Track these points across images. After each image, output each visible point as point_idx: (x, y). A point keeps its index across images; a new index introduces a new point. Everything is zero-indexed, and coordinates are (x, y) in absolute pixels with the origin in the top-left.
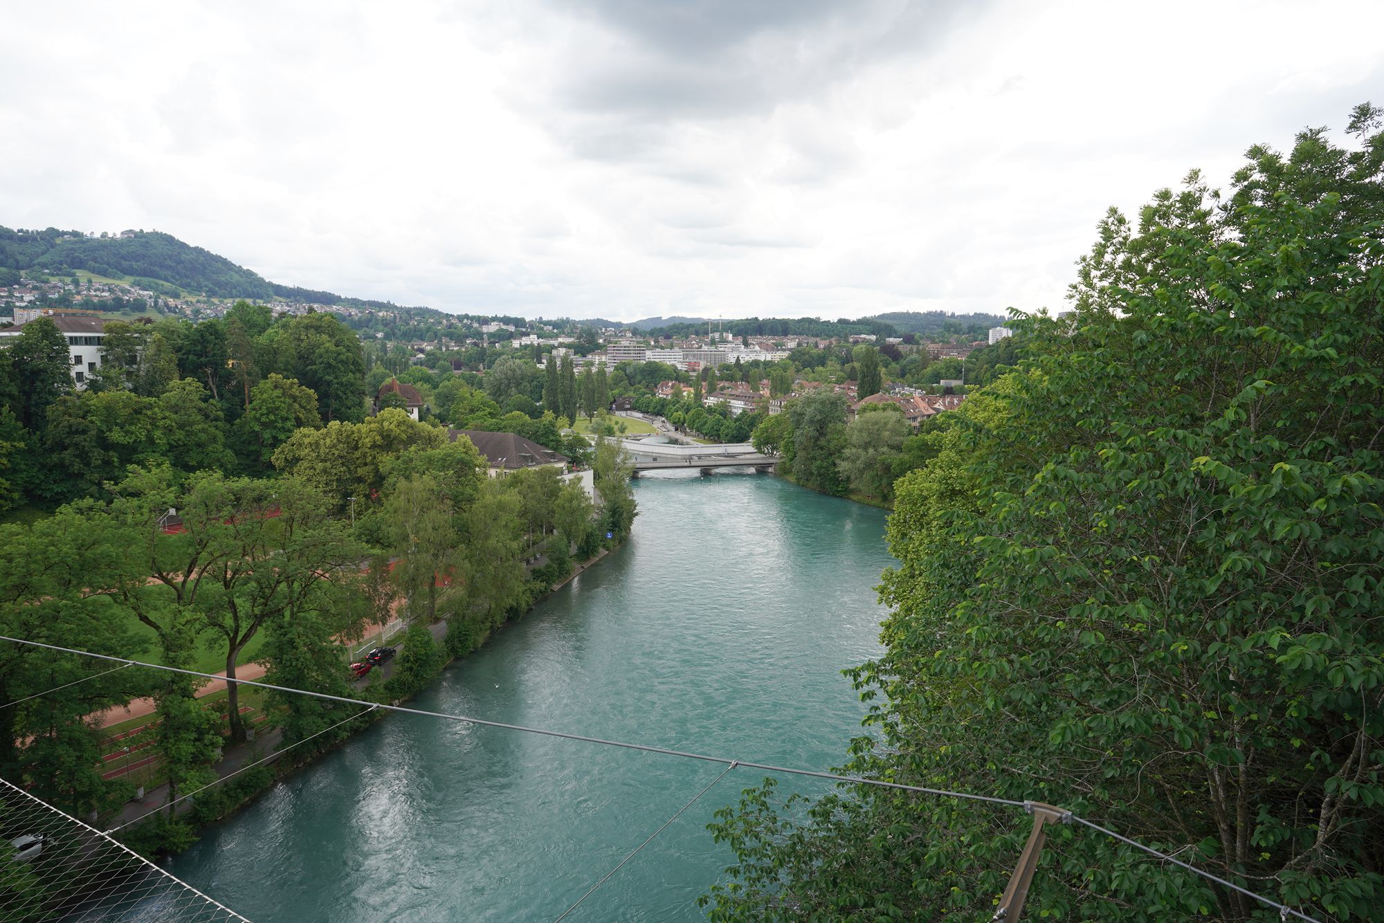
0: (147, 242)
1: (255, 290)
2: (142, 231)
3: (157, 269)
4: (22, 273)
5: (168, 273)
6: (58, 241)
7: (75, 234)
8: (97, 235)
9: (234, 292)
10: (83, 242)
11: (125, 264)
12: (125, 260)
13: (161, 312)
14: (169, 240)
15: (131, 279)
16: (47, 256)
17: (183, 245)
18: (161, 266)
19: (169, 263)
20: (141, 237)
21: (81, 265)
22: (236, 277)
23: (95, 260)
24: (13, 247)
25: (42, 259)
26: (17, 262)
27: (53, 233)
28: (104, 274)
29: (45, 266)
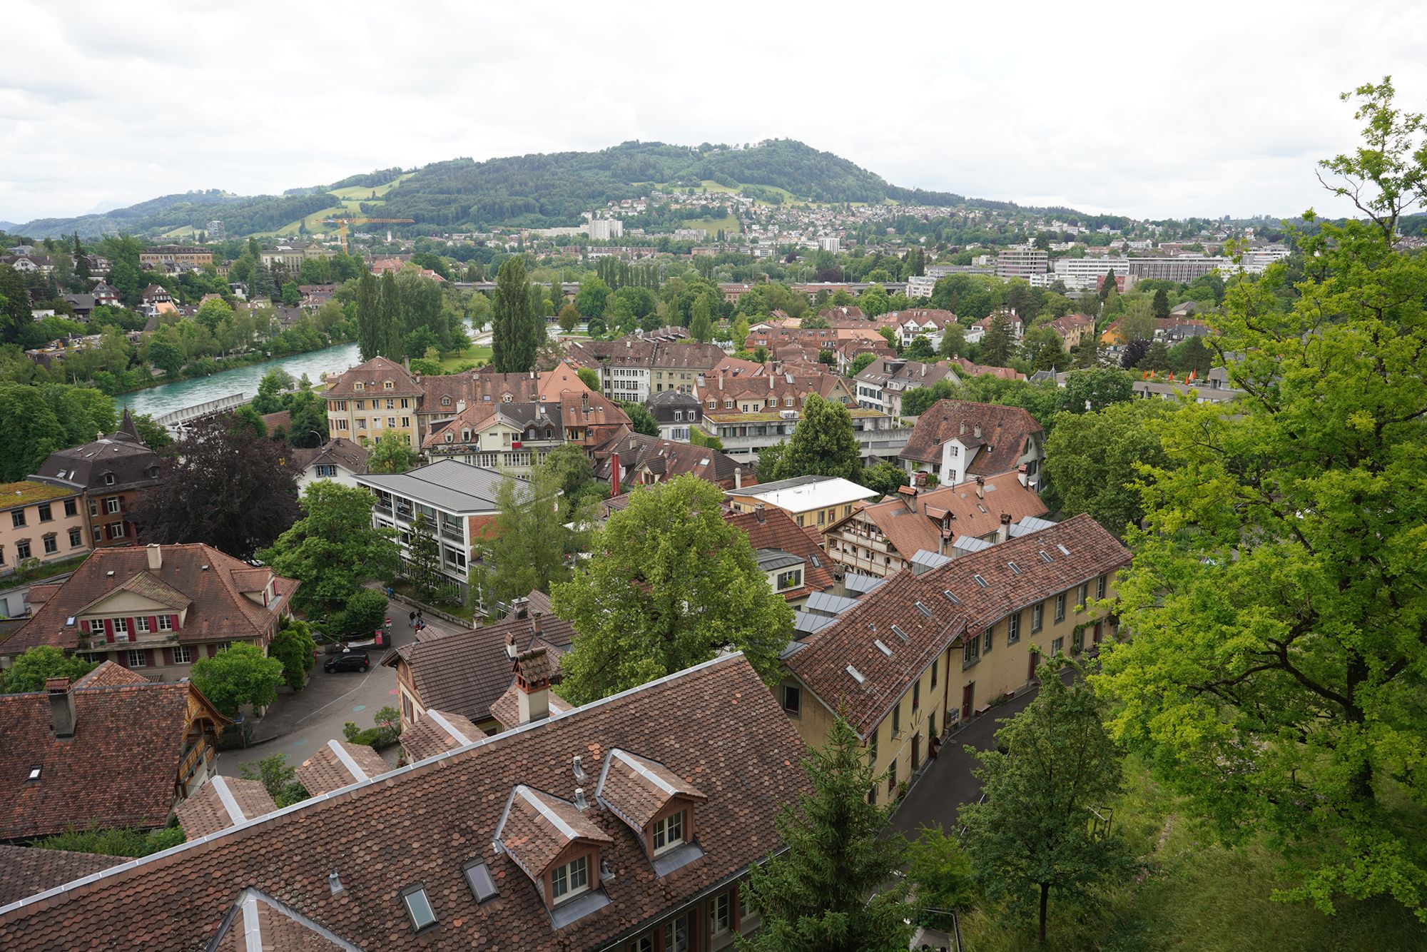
0: (774, 151)
1: (865, 194)
2: (776, 139)
3: (775, 176)
4: (659, 186)
5: (784, 179)
6: (705, 155)
7: (723, 147)
8: (741, 148)
9: (841, 196)
10: (723, 154)
11: (747, 173)
12: (749, 169)
13: (739, 218)
14: (797, 147)
15: (742, 186)
16: (690, 169)
17: (809, 152)
18: (780, 173)
19: (788, 169)
20: (774, 145)
21: (707, 175)
22: (851, 180)
23: (722, 171)
24: (666, 163)
25: (682, 173)
26: (662, 175)
27: (707, 147)
28: (724, 183)
29: (681, 178)
